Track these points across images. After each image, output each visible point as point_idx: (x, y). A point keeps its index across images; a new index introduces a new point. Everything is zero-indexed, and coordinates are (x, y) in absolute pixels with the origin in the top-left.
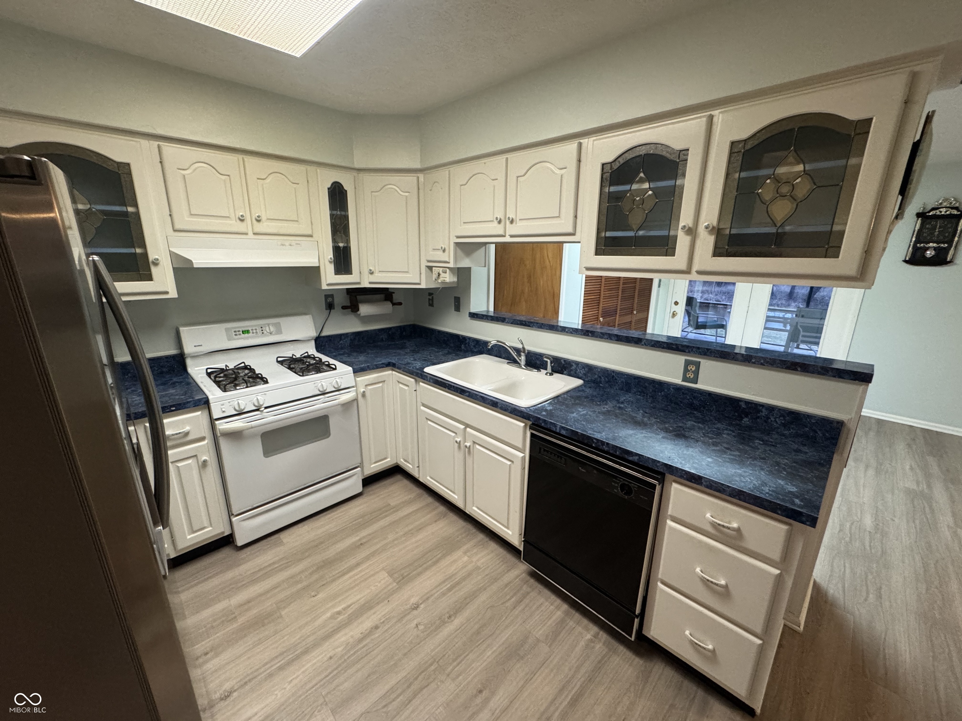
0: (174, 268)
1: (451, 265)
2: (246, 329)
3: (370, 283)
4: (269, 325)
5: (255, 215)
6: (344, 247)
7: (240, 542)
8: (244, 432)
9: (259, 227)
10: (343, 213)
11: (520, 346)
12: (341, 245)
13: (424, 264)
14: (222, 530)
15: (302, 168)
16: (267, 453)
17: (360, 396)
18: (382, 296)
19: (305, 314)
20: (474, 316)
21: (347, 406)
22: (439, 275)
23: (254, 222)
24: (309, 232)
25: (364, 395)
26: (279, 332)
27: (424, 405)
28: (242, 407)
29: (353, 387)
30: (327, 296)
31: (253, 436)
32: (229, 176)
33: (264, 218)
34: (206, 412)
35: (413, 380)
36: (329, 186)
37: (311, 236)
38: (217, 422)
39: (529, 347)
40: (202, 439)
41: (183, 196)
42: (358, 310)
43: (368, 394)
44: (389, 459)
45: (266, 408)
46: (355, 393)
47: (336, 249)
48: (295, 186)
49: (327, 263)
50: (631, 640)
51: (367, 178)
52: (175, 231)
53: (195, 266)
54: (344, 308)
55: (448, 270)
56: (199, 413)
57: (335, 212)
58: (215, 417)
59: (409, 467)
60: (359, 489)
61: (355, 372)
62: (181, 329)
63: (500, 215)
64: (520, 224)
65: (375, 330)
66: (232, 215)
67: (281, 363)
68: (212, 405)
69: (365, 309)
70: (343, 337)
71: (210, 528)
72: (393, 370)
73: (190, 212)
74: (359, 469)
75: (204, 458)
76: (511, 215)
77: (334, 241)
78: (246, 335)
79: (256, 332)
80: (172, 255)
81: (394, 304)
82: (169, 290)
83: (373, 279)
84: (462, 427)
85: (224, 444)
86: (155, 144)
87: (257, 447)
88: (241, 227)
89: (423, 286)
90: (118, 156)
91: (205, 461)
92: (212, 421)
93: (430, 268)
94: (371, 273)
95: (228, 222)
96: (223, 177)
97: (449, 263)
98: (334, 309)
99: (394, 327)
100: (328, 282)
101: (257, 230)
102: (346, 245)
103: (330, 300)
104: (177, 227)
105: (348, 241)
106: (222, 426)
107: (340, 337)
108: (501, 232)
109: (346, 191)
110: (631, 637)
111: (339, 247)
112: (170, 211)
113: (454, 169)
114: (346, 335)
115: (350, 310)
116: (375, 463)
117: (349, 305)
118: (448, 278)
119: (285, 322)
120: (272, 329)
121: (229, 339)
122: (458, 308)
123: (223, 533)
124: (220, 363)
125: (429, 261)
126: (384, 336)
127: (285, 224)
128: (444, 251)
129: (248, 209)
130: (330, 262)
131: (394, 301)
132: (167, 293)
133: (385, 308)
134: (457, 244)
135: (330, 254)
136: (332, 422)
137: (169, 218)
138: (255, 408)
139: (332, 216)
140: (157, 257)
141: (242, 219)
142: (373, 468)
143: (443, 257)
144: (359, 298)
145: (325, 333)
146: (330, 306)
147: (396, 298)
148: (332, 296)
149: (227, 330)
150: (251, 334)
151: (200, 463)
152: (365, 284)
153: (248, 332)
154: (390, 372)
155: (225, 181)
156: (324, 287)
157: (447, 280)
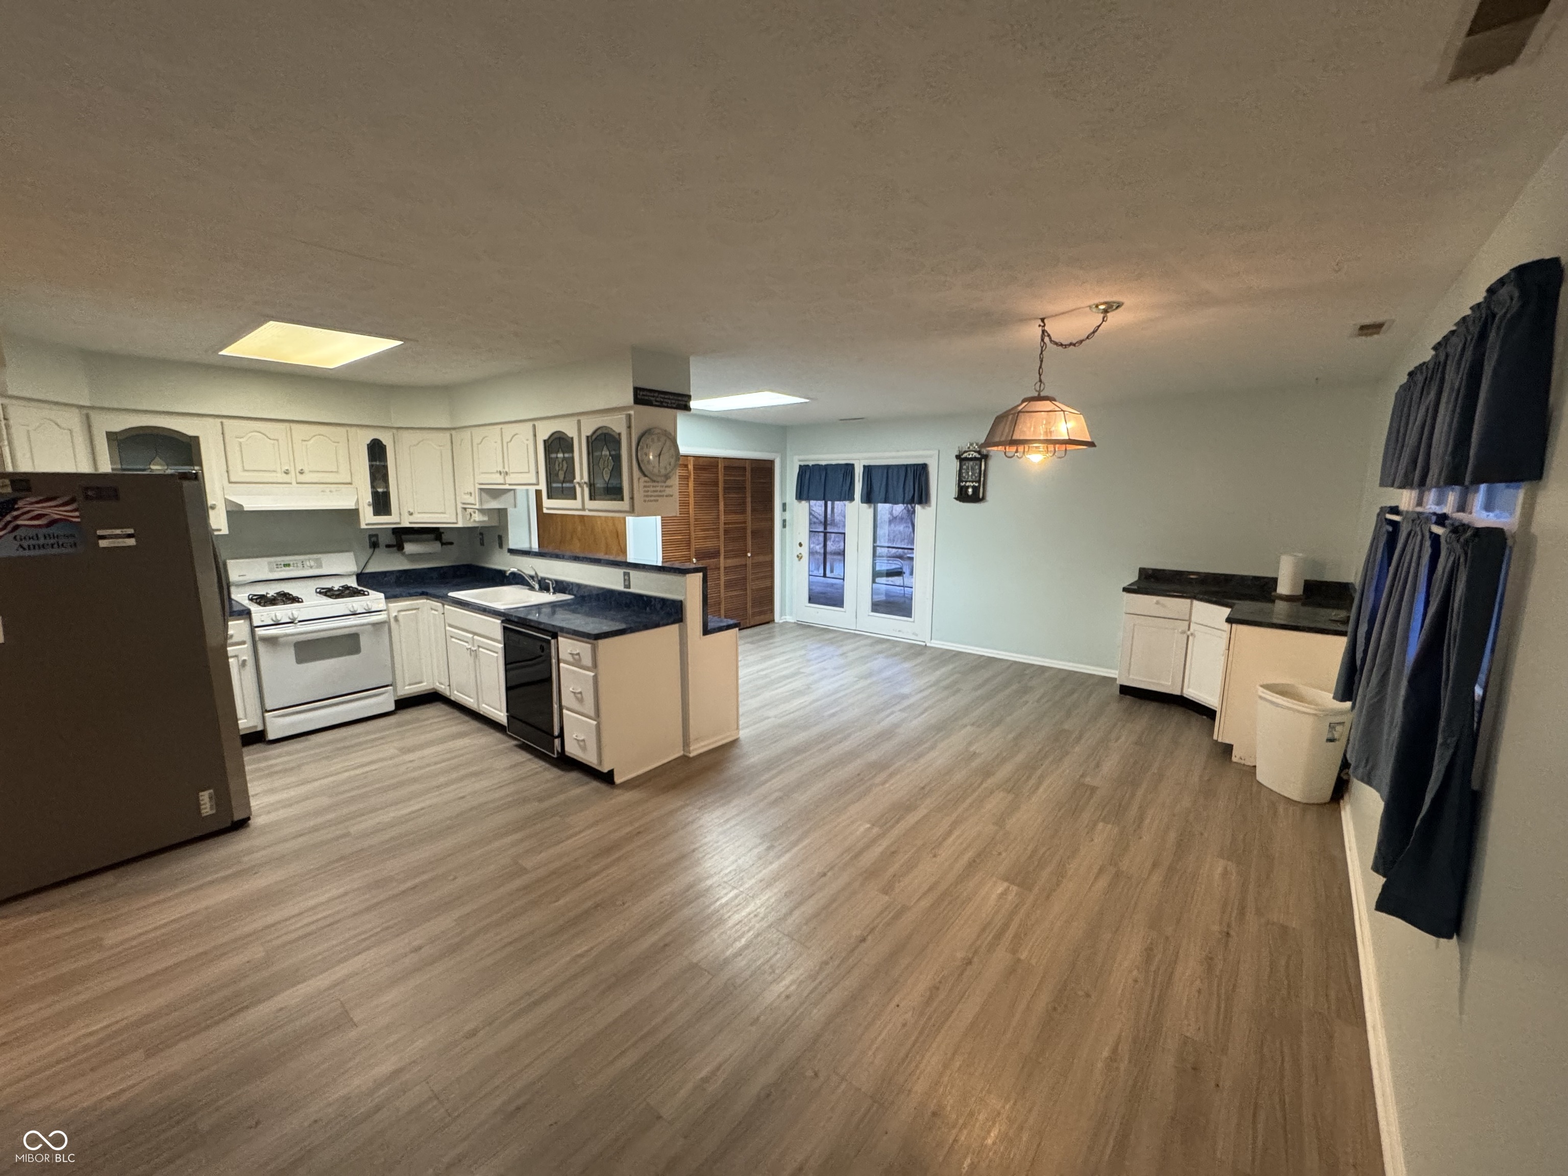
0: (227, 512)
1: (477, 507)
2: (287, 563)
3: (410, 523)
4: (309, 560)
5: (299, 468)
6: (383, 493)
7: (271, 736)
8: (281, 640)
9: (302, 478)
10: (382, 464)
11: (533, 573)
12: (380, 490)
13: (460, 506)
14: (255, 724)
15: (342, 430)
16: (300, 660)
17: (392, 620)
18: (432, 536)
19: (347, 551)
20: (512, 552)
21: (376, 625)
22: (471, 515)
23: (298, 474)
24: (349, 480)
25: (396, 619)
26: (320, 566)
27: (450, 626)
28: (279, 618)
29: (385, 610)
30: (370, 536)
31: (286, 644)
32: (277, 440)
33: (306, 470)
34: (248, 622)
35: (439, 604)
36: (368, 442)
37: (351, 484)
38: (257, 629)
39: (541, 574)
40: (243, 643)
41: (238, 454)
42: (403, 548)
43: (400, 618)
44: (425, 684)
45: (300, 621)
46: (386, 616)
47: (375, 494)
48: (336, 444)
49: (366, 506)
50: (553, 758)
51: (405, 435)
52: (230, 482)
53: (245, 509)
54: (388, 546)
55: (477, 511)
56: (242, 621)
57: (374, 463)
58: (255, 624)
59: (443, 689)
60: (391, 707)
61: (386, 598)
62: (228, 561)
63: (500, 468)
64: (512, 476)
65: (424, 569)
66: (279, 470)
67: (320, 593)
68: (253, 615)
69: (409, 548)
70: (388, 574)
71: (245, 721)
72: (427, 599)
73: (243, 467)
74: (390, 688)
75: (245, 658)
76: (507, 469)
77: (373, 487)
78: (287, 568)
79: (297, 566)
80: (225, 499)
81: (443, 544)
82: (222, 528)
83: (412, 519)
84: (471, 636)
85: (261, 648)
86: (219, 421)
87: (291, 653)
88: (286, 478)
89: (460, 525)
90: (191, 433)
91: (244, 661)
92: (253, 628)
93: (465, 509)
94: (411, 514)
95: (274, 474)
96: (272, 442)
97: (475, 505)
98: (379, 547)
99: (446, 567)
100: (367, 522)
101: (299, 481)
102: (385, 490)
103: (373, 539)
104: (232, 479)
105: (387, 486)
106: (260, 632)
107: (384, 574)
108: (502, 481)
109: (385, 446)
110: (554, 753)
111: (377, 492)
112: (227, 467)
113: (475, 430)
114: (391, 573)
115: (395, 548)
116: (410, 685)
117: (395, 543)
118: (478, 519)
119: (324, 558)
120: (312, 563)
121: (271, 570)
122: (501, 546)
123: (256, 727)
124: (260, 590)
125: (464, 504)
126: (435, 575)
127: (323, 475)
128: (471, 494)
129: (292, 464)
130: (369, 505)
131: (444, 541)
132: (220, 530)
133: (434, 547)
134: (481, 489)
135: (369, 498)
136: (364, 641)
137: (226, 474)
138: (289, 620)
139: (371, 467)
140: (214, 503)
141: (287, 472)
142: (407, 690)
143: (471, 500)
144: (404, 537)
145: (369, 570)
146: (374, 545)
147: (445, 538)
148: (376, 536)
149: (269, 563)
150: (291, 568)
151: (240, 662)
152: (406, 524)
153: (289, 565)
154: (425, 601)
155: (273, 444)
156: (363, 526)
157: (477, 519)
